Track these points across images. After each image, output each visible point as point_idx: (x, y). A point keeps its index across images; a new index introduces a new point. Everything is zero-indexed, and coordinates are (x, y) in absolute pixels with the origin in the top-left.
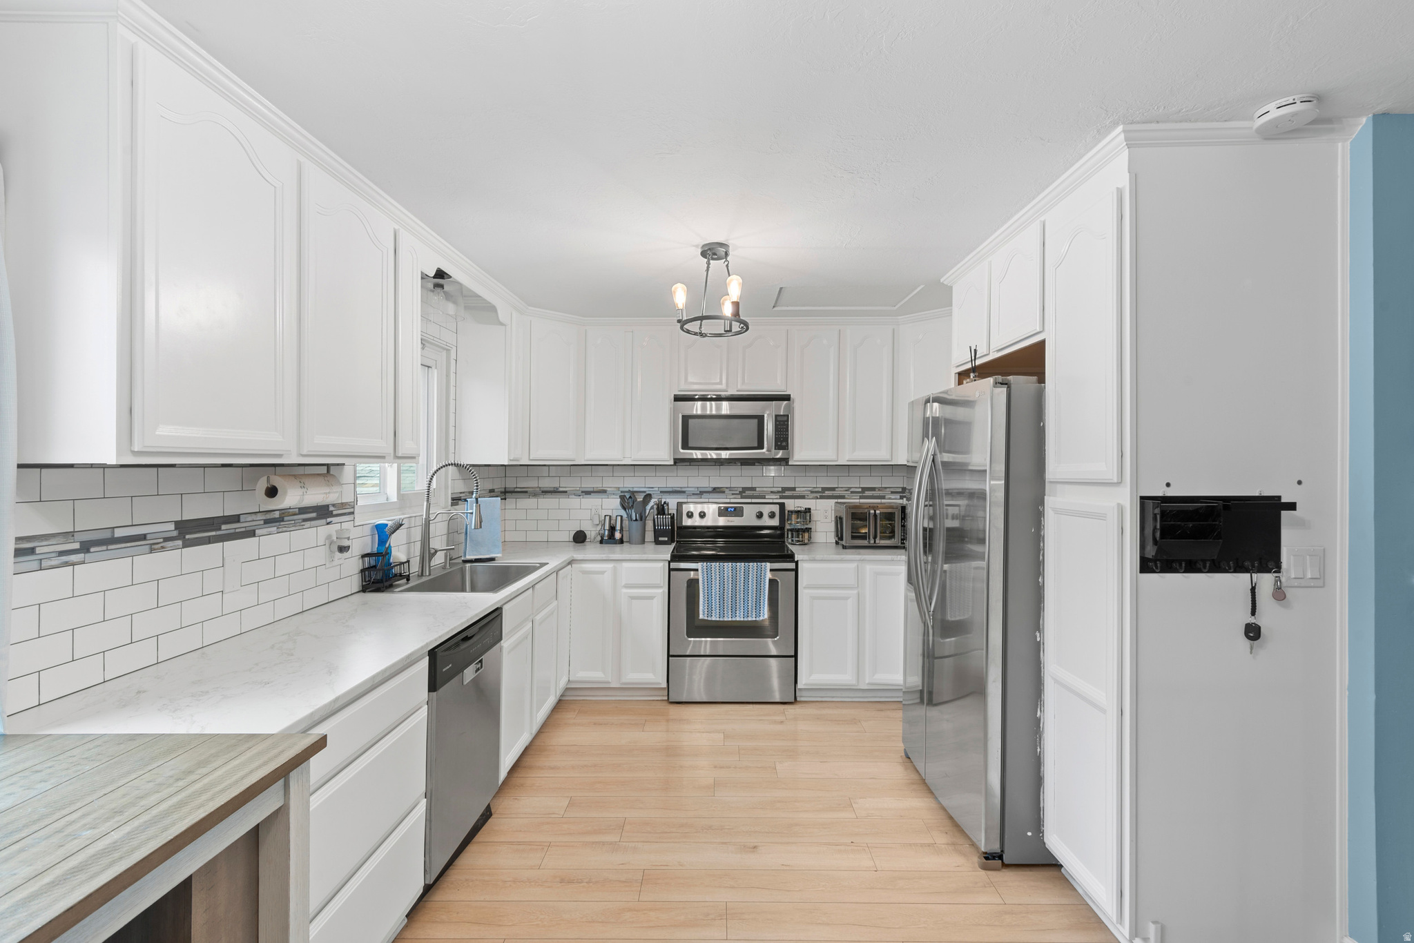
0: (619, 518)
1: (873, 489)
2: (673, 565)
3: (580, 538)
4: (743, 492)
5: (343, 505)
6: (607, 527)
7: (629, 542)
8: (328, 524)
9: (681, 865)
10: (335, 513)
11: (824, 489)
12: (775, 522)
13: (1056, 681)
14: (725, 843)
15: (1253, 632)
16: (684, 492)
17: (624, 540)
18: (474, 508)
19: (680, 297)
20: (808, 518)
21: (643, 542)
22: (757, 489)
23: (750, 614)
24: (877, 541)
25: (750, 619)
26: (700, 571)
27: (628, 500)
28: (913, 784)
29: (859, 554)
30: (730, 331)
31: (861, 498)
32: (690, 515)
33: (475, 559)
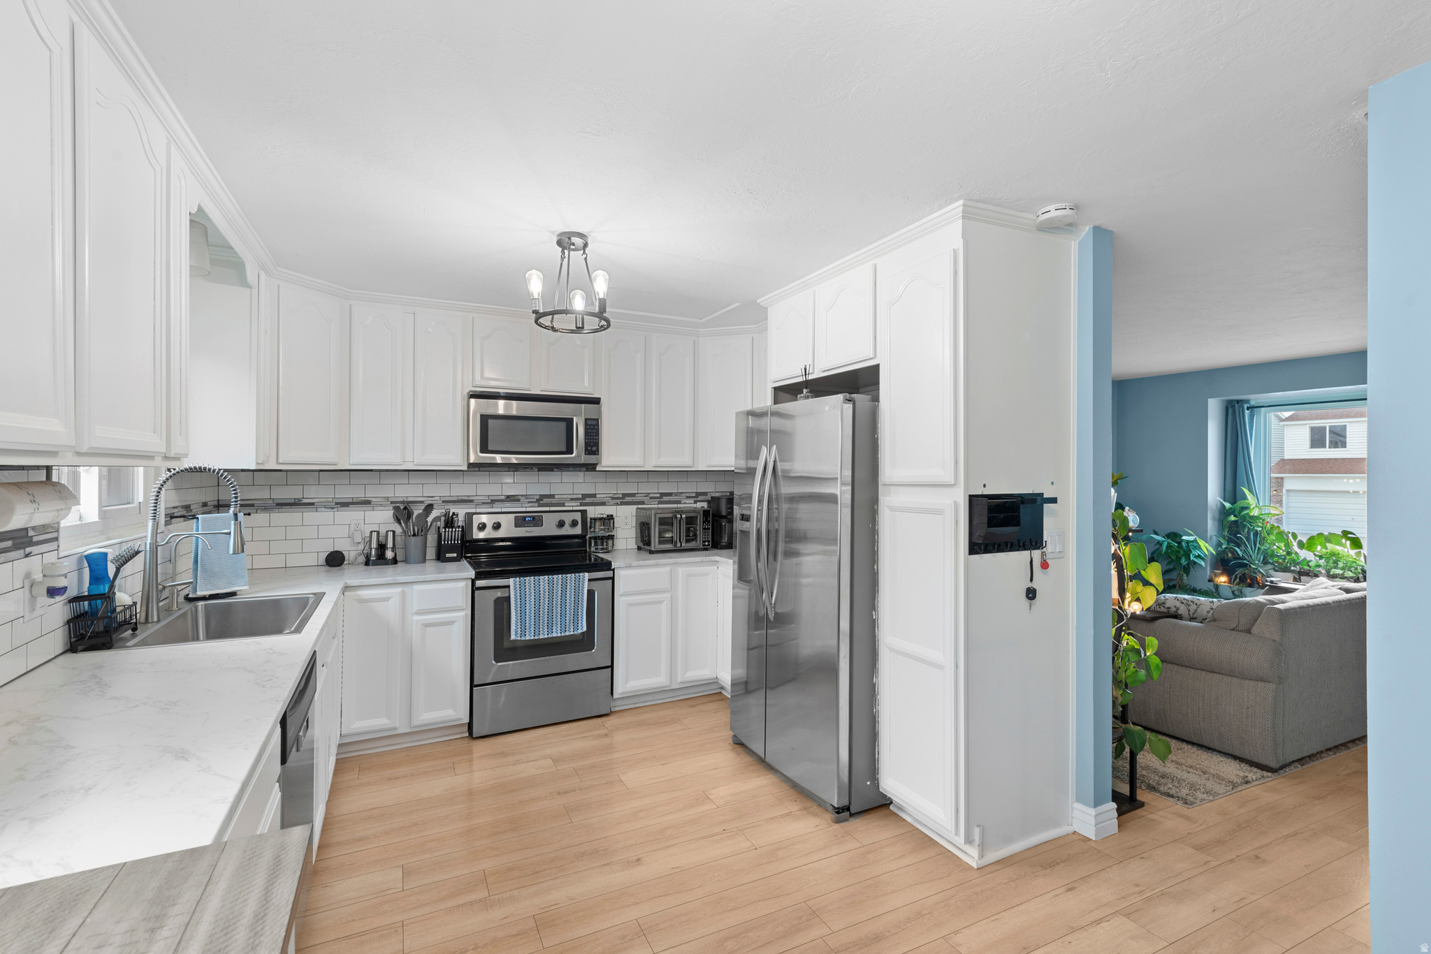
0: (390, 534)
1: (670, 494)
2: (479, 583)
3: (335, 560)
4: (541, 500)
5: (44, 528)
6: (374, 545)
7: (406, 561)
8: (27, 556)
9: (572, 899)
10: (35, 539)
11: (625, 495)
12: (578, 530)
13: (892, 650)
14: (607, 864)
15: (1031, 594)
16: (472, 501)
17: (398, 559)
18: (233, 526)
19: (536, 286)
20: (612, 525)
21: (424, 560)
22: (556, 496)
23: (567, 629)
24: (683, 545)
25: (567, 633)
26: (512, 587)
27: (403, 512)
28: (750, 765)
29: (670, 558)
30: (583, 328)
31: (660, 503)
32: (482, 527)
33: (210, 595)
